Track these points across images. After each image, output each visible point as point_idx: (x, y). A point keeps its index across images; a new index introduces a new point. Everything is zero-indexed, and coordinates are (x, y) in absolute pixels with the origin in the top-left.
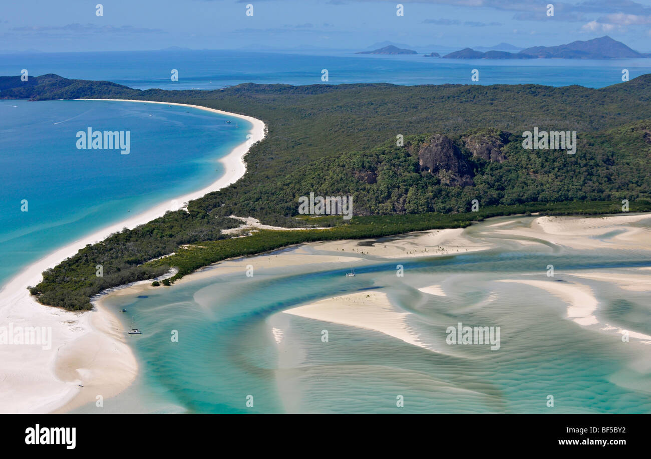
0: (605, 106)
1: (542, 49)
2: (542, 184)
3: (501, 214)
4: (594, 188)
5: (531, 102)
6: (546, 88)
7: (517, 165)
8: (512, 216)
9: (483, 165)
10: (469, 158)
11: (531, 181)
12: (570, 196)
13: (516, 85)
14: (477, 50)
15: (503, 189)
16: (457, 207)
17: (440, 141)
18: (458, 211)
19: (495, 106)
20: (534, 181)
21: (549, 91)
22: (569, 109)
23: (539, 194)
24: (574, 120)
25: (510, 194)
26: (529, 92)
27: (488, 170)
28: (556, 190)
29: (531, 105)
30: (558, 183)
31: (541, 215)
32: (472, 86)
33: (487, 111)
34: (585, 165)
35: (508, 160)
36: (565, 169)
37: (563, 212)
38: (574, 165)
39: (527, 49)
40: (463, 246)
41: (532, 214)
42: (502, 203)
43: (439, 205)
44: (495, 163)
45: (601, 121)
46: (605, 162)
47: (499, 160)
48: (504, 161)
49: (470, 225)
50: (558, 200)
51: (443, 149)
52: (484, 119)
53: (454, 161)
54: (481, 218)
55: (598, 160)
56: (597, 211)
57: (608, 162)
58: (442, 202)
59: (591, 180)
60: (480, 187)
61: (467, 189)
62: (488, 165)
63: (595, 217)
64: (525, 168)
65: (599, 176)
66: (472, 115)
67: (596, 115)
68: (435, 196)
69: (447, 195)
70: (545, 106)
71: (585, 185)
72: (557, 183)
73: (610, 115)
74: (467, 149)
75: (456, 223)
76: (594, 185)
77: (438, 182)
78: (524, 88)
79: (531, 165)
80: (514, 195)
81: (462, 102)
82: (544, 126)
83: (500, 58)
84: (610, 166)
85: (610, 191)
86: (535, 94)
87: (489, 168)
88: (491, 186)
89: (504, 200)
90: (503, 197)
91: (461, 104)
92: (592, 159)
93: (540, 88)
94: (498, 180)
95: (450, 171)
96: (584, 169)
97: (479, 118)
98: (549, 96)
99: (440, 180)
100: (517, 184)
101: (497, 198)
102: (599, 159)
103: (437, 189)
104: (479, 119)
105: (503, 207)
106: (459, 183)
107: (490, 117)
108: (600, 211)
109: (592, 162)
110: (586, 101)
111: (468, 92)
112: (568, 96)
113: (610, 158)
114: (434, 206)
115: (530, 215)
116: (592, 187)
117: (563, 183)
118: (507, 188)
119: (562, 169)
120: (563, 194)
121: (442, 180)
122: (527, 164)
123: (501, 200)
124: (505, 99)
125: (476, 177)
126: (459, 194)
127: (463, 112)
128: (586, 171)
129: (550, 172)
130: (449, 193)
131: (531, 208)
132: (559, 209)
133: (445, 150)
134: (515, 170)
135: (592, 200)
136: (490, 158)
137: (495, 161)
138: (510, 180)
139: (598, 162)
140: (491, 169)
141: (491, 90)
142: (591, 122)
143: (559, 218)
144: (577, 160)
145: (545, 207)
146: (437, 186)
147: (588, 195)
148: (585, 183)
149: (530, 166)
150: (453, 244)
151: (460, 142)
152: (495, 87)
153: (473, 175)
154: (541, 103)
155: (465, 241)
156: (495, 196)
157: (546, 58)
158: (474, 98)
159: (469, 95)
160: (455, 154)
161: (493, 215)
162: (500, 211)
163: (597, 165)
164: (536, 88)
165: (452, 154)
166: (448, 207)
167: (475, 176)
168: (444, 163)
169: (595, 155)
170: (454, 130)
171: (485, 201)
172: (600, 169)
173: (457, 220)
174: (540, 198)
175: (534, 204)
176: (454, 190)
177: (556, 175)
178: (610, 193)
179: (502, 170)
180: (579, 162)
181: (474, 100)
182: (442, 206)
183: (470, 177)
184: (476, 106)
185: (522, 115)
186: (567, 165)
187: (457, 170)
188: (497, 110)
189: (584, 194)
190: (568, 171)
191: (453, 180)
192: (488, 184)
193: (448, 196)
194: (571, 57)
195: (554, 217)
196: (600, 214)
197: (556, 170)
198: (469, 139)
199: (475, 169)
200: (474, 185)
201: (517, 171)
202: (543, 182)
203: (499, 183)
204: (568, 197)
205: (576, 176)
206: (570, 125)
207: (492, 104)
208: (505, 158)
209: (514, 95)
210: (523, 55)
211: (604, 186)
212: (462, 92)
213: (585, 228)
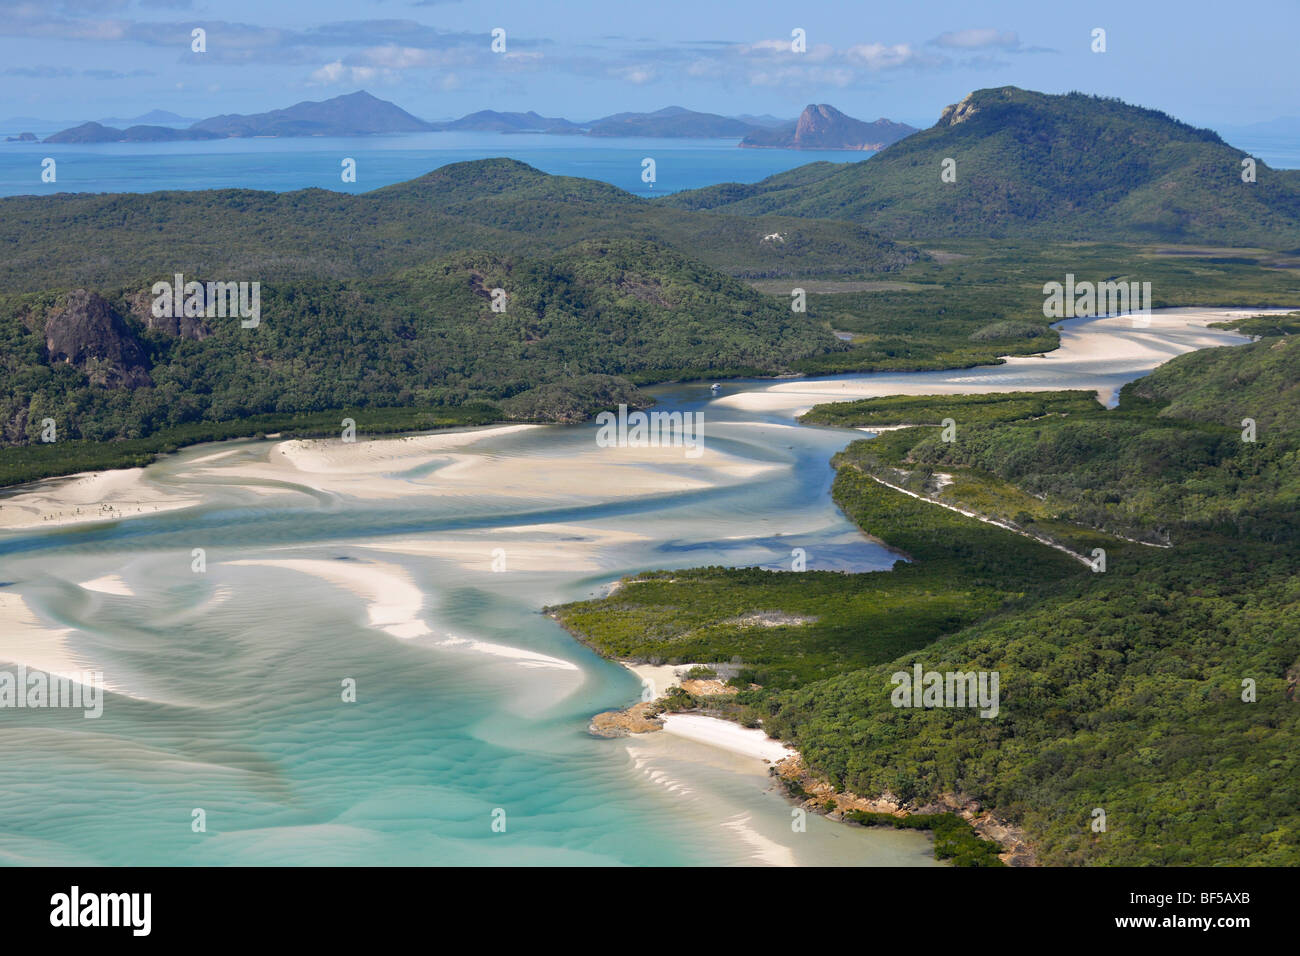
0: (380, 227)
1: (235, 119)
2: (281, 380)
3: (210, 439)
4: (381, 383)
5: (237, 222)
6: (263, 195)
7: (232, 345)
8: (228, 441)
9: (166, 346)
10: (141, 335)
11: (259, 374)
12: (336, 400)
13: (203, 192)
14: (110, 125)
15: (208, 390)
16: (123, 428)
17: (86, 303)
18: (127, 436)
19: (166, 233)
20: (265, 373)
21: (267, 201)
22: (312, 235)
23: (276, 397)
24: (324, 254)
25: (222, 400)
26: (230, 205)
27: (176, 356)
28: (308, 389)
29: (238, 230)
30: (313, 376)
31: (285, 438)
32: (118, 195)
33: (154, 242)
34: (363, 340)
35: (214, 334)
36: (324, 349)
37: (326, 431)
38: (341, 340)
39: (205, 121)
40: (147, 501)
41: (268, 436)
42: (208, 418)
43: (90, 425)
44: (190, 342)
45: (376, 255)
46: (399, 334)
47: (197, 336)
48: (205, 337)
49: (153, 461)
50: (314, 408)
51: (90, 317)
52: (151, 258)
53: (114, 342)
54: (171, 448)
55: (384, 329)
56: (392, 426)
57: (405, 332)
58: (96, 420)
59: (375, 369)
60: (165, 388)
61: (141, 393)
62: (176, 346)
63: (390, 439)
64: (248, 350)
65: (389, 360)
66: (127, 251)
67: (364, 245)
68: (81, 409)
69: (104, 405)
70: (264, 230)
71: (365, 378)
72: (311, 375)
73: (392, 244)
74: (135, 316)
75: (126, 458)
76: (381, 377)
77: (85, 381)
78: (219, 197)
79: (259, 343)
80: (230, 401)
81: (102, 228)
82: (269, 269)
83: (154, 140)
84: (408, 341)
85: (412, 388)
86: (242, 207)
87: (178, 351)
88: (186, 386)
89: (211, 412)
90: (210, 406)
91: (102, 231)
92: (374, 328)
93: (250, 195)
94: (197, 375)
95: (107, 360)
96: (361, 347)
97: (140, 256)
98: (270, 210)
99: (88, 378)
100: (234, 381)
101: (199, 408)
102: (387, 327)
103: (84, 396)
104: (141, 259)
105: (211, 426)
106: (124, 382)
107: (163, 253)
108: (398, 427)
109: (374, 335)
110: (342, 219)
111: (113, 207)
112: (306, 210)
113: (408, 324)
114: (81, 428)
115: (264, 439)
116: (378, 381)
117: (321, 376)
118: (214, 389)
119: (318, 349)
120: (322, 397)
121: (91, 378)
122: (251, 342)
123: (206, 411)
124: (186, 219)
125: (155, 370)
126: (126, 404)
127: (108, 247)
128: (365, 351)
129: (295, 356)
130: (106, 401)
131: (266, 426)
132: (318, 425)
133: (94, 320)
134: (228, 353)
135: (379, 406)
136: (179, 333)
137: (188, 339)
138: (219, 374)
139: (385, 334)
140: (183, 354)
141: (158, 203)
142: (357, 258)
143: (320, 442)
144: (346, 331)
145: (292, 423)
146: (83, 390)
147: (371, 397)
148: (363, 374)
149: (256, 346)
150: (128, 498)
151: (122, 302)
152: (164, 197)
153: (150, 367)
154: (256, 224)
155: (150, 492)
156: (194, 405)
157: (244, 136)
158: (125, 218)
159: (114, 213)
160: (114, 326)
161: (194, 442)
162: (207, 433)
163: (385, 340)
164: (244, 196)
165: (108, 327)
166: (107, 428)
167: (153, 367)
168: (94, 344)
169: (378, 320)
170: (96, 281)
171: (175, 415)
172: (391, 348)
173: (128, 453)
174: (279, 406)
175: (269, 418)
176: (118, 396)
177: (306, 360)
178: (413, 392)
179: (203, 355)
180: (349, 334)
181: (126, 224)
182: (95, 426)
183: (144, 370)
184: (131, 234)
185: (224, 248)
186: (326, 341)
187: (120, 358)
188: (174, 240)
189: (363, 395)
190: (329, 353)
191: (112, 376)
192: (181, 383)
193: (106, 408)
194: (291, 135)
195: (310, 441)
196: (396, 431)
197: (307, 350)
198: (137, 298)
199: (153, 355)
200: (154, 385)
201: (232, 356)
202: (284, 375)
203: (200, 380)
204: (332, 402)
205: (346, 362)
206: (319, 266)
207: (161, 229)
208: (208, 331)
209: (203, 210)
210: (198, 133)
211: (401, 379)
212: (101, 209)
213: (373, 460)
